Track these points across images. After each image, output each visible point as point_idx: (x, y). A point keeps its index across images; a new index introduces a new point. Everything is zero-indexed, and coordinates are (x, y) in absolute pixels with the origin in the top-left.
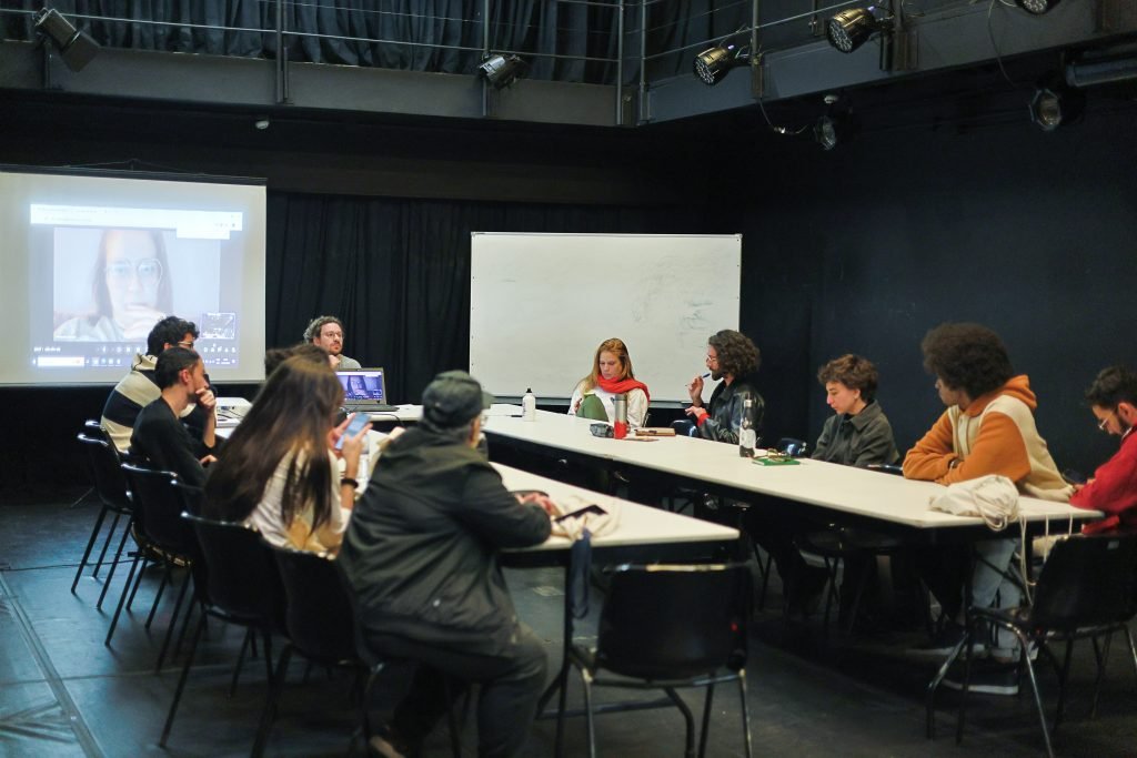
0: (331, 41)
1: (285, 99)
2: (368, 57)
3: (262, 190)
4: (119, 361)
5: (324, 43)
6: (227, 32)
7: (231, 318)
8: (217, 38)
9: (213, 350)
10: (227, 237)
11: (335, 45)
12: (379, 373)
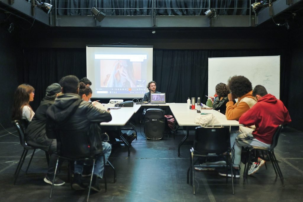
0: (174, 10)
1: (155, 25)
2: (185, 13)
3: (152, 49)
4: (116, 92)
5: (172, 10)
6: (148, 9)
7: (144, 81)
8: (145, 11)
9: (139, 90)
10: (143, 61)
11: (176, 11)
12: (164, 94)
